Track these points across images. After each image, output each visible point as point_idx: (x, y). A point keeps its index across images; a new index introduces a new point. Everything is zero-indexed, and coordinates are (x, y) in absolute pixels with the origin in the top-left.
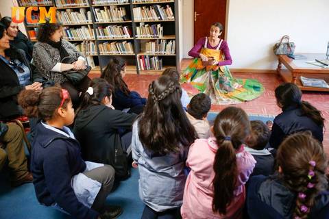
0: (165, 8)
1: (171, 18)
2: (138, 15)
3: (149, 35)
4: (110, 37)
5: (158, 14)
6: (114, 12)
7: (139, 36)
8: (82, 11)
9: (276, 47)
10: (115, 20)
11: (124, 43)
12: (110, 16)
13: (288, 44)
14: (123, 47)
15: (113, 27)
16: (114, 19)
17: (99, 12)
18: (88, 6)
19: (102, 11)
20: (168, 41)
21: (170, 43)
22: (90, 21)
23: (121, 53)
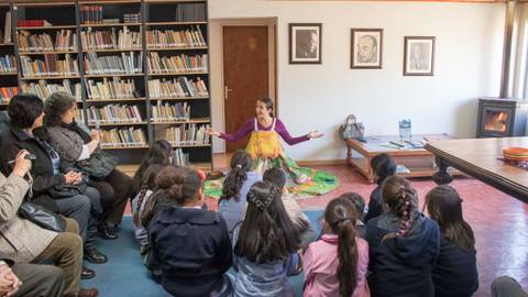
0: (196, 81)
1: (203, 94)
2: (155, 90)
3: (171, 118)
4: (110, 121)
5: (185, 89)
6: (119, 86)
7: (156, 119)
8: (66, 83)
9: (342, 129)
10: (120, 96)
11: (131, 129)
12: (112, 91)
13: (355, 124)
14: (129, 136)
15: (116, 107)
16: (118, 95)
17: (95, 84)
18: (78, 76)
19: (99, 84)
20: (198, 125)
21: (202, 128)
22: (78, 98)
23: (127, 145)
